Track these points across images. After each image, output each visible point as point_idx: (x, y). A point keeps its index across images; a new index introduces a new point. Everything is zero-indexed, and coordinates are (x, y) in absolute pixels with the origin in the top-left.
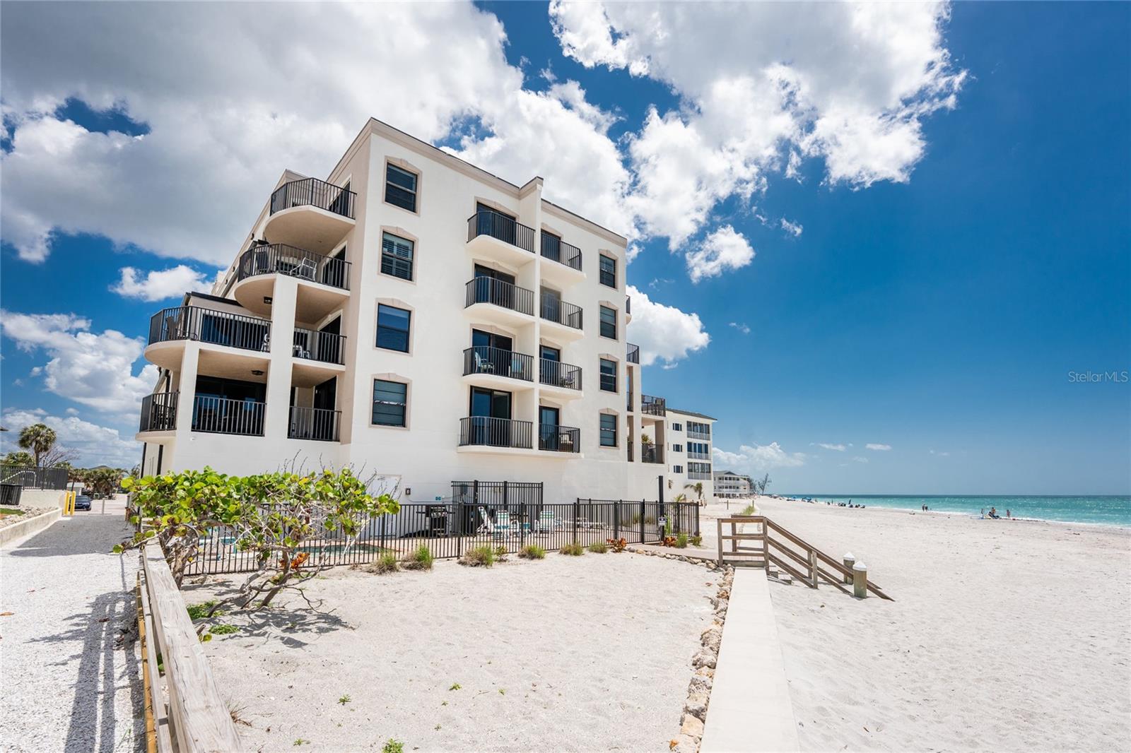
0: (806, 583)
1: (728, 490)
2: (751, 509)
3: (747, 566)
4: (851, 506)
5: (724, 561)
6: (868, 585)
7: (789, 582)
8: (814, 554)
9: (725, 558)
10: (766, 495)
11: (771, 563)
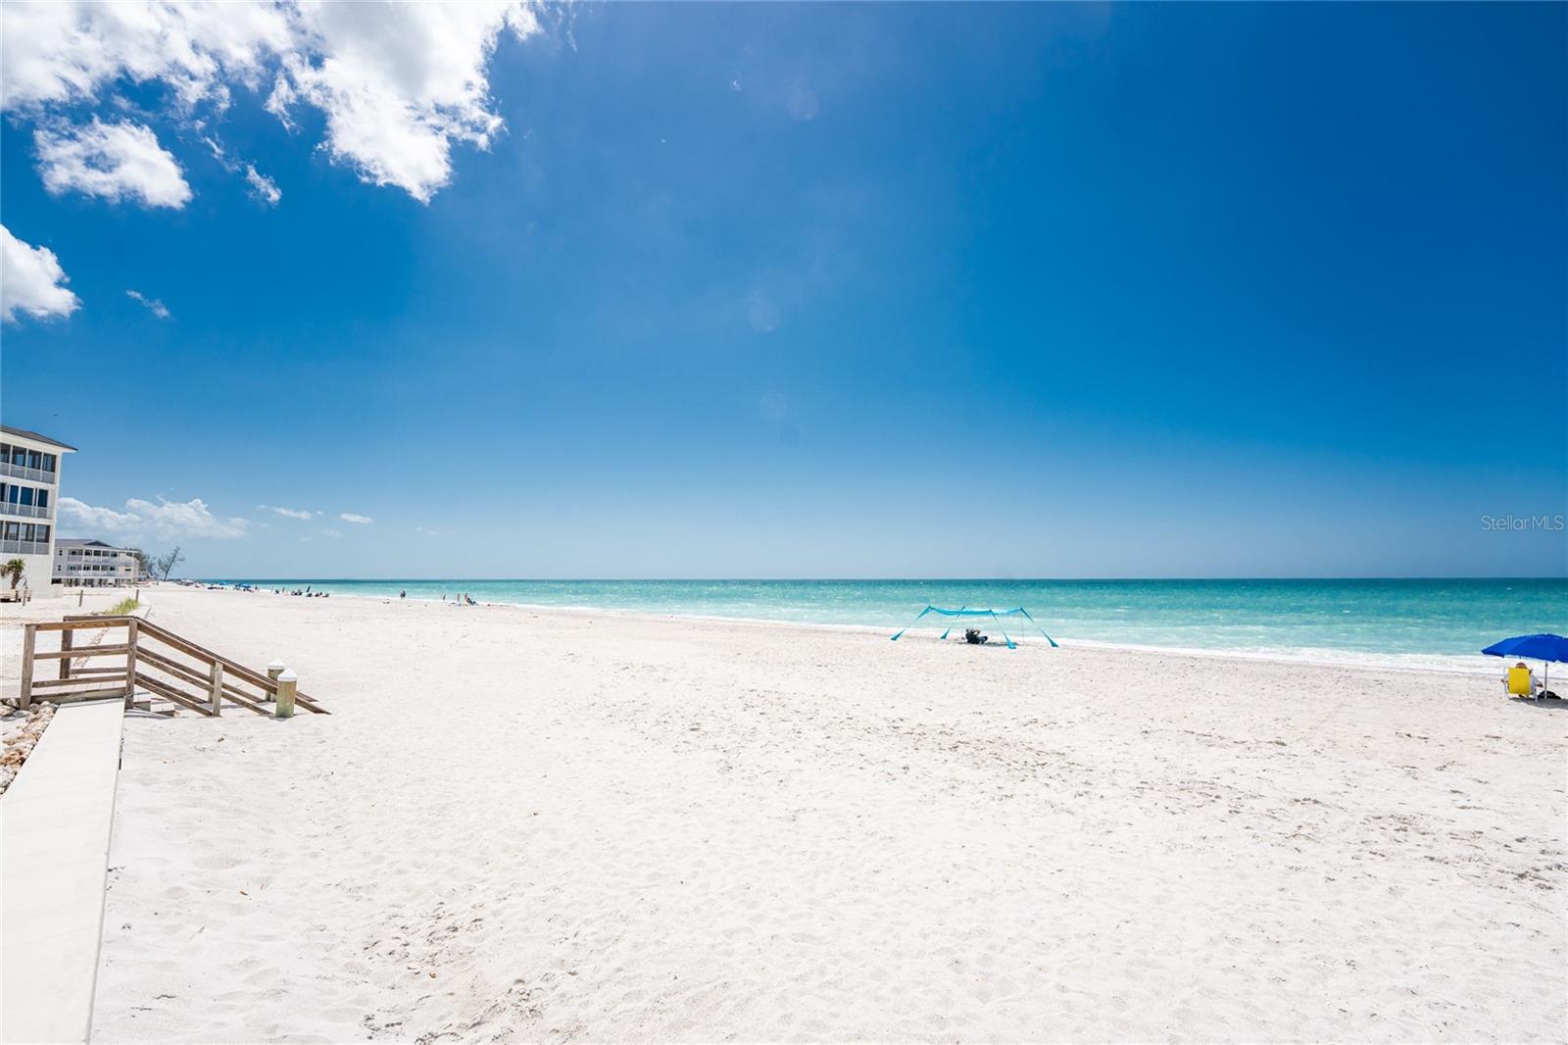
0: (200, 710)
1: (91, 572)
2: (131, 604)
3: (87, 699)
4: (310, 595)
5: (32, 697)
6: (297, 699)
7: (170, 714)
8: (219, 666)
9: (35, 692)
10: (169, 580)
11: (137, 689)
